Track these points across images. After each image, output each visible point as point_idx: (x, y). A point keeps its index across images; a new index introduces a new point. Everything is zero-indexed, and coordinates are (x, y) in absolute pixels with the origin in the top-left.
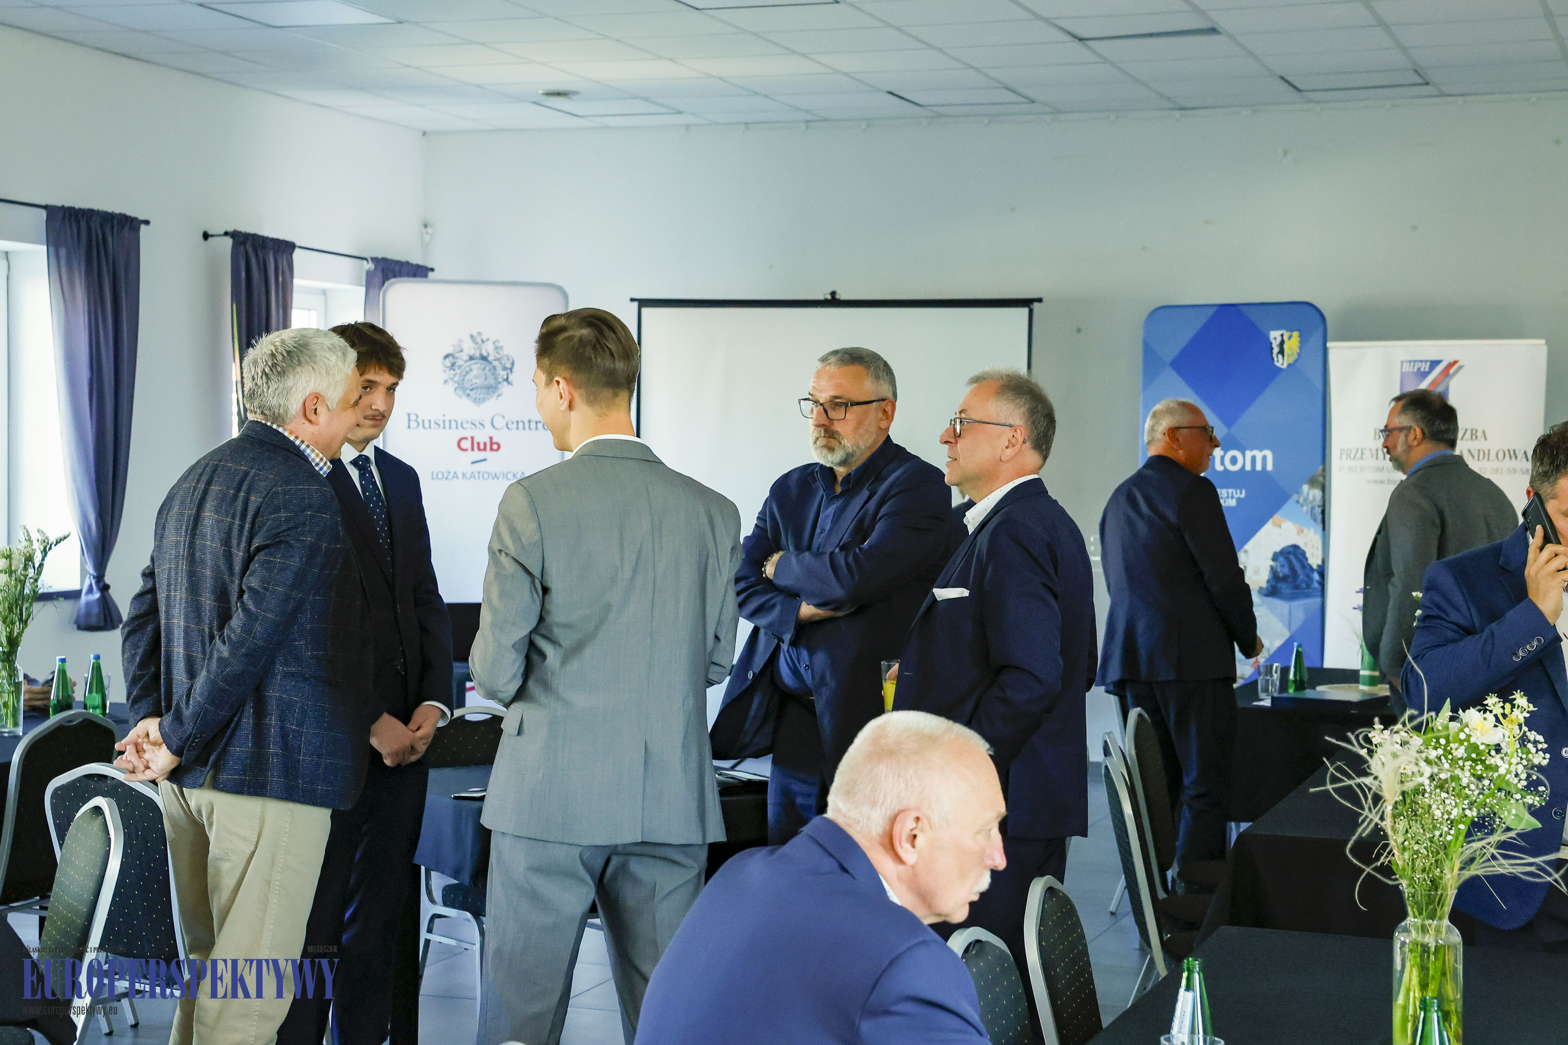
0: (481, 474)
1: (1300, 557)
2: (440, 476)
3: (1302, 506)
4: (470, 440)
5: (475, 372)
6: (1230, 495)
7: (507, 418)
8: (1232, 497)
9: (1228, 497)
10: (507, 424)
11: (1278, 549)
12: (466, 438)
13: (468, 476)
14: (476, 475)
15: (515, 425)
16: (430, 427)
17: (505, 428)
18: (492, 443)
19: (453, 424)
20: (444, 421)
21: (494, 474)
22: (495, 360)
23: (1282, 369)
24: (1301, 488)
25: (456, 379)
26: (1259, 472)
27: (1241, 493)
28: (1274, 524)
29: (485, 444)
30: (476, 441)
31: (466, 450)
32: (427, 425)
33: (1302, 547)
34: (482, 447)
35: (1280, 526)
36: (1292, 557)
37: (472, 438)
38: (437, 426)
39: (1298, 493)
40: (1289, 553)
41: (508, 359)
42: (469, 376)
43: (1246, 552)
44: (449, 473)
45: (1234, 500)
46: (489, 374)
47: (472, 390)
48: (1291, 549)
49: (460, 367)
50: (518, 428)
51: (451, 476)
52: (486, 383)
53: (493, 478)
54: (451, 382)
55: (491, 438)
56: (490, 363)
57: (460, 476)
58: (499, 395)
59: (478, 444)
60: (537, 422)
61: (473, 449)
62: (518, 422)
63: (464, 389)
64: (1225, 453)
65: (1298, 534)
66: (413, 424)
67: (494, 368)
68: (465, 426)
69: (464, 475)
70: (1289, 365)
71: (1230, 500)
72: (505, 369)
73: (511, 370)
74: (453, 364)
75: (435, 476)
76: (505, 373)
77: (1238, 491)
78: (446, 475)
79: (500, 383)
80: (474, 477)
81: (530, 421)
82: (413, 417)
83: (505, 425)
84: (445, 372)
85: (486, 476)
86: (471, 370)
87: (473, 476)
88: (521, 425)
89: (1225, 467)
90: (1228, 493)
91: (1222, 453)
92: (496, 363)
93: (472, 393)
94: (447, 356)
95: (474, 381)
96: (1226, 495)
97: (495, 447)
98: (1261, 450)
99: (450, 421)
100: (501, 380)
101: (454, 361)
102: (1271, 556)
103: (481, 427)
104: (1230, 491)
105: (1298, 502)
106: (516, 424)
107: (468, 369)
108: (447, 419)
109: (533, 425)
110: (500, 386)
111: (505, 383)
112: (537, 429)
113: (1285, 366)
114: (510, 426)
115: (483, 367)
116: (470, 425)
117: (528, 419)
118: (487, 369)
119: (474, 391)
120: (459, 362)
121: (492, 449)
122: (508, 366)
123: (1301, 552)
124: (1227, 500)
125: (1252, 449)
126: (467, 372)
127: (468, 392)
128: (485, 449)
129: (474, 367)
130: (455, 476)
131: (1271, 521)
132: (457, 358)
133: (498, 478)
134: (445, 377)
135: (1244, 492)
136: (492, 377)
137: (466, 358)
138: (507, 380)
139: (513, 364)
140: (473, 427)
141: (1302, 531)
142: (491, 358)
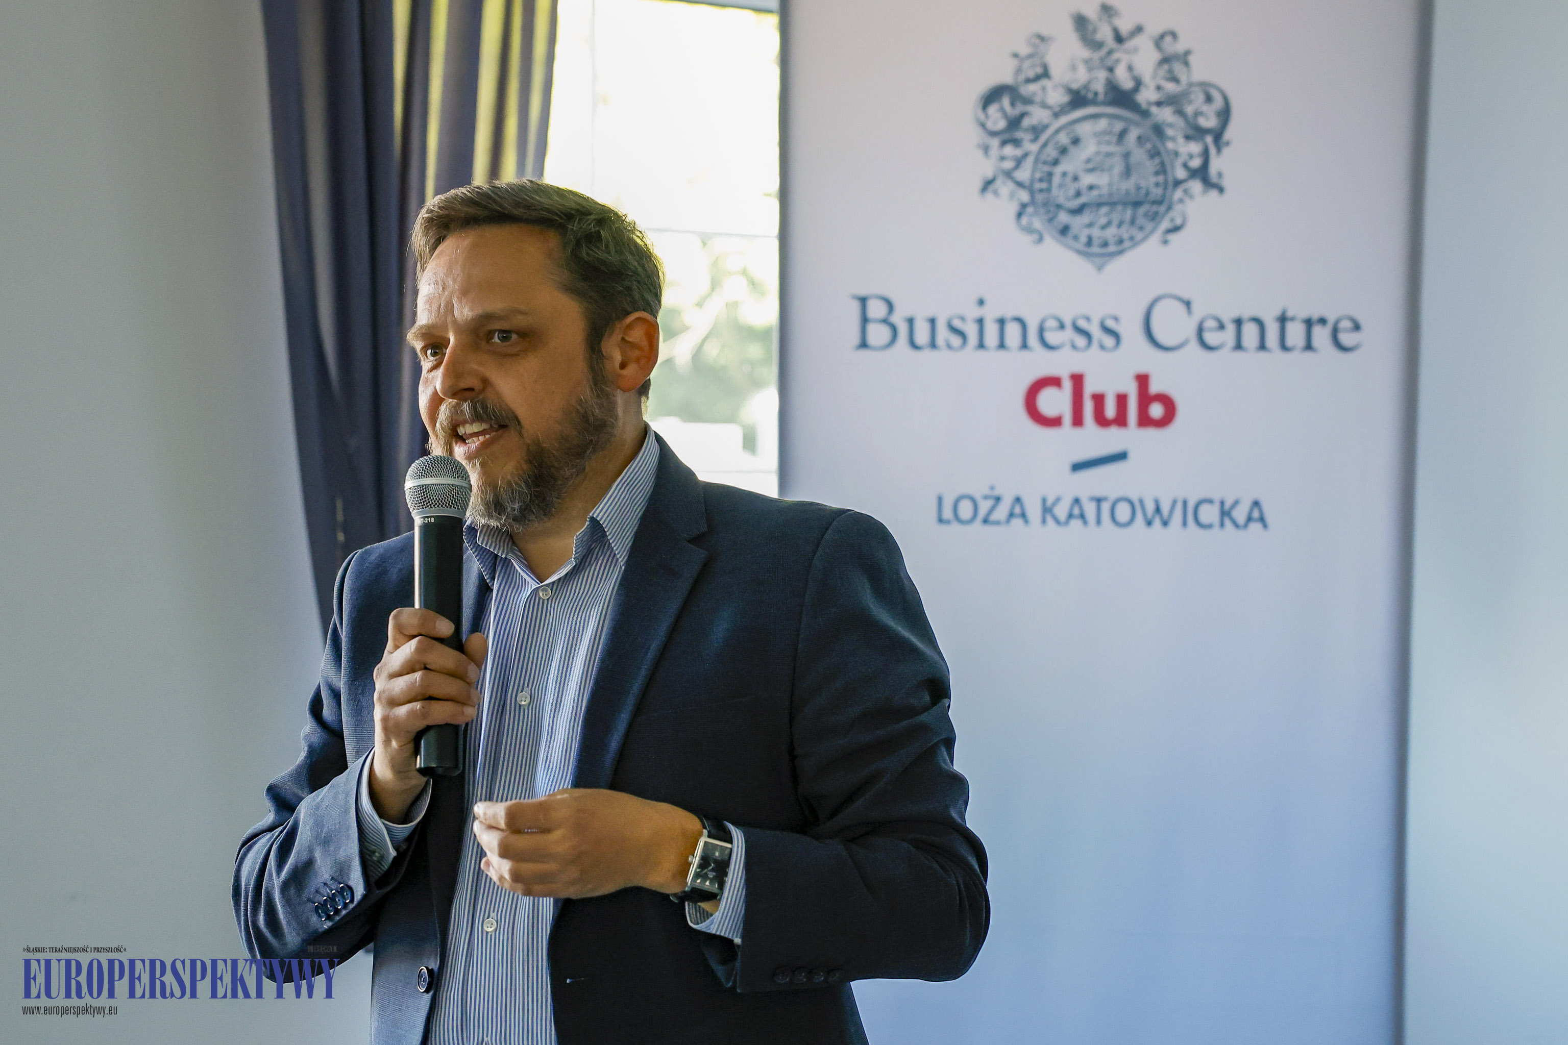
0: (1106, 507)
2: (965, 509)
4: (1067, 385)
5: (1089, 148)
7: (1199, 312)
10: (1200, 330)
12: (1055, 382)
13: (1061, 511)
14: (1090, 509)
15: (1229, 335)
16: (933, 345)
17: (1194, 345)
18: (1145, 399)
19: (1013, 332)
20: (980, 322)
21: (1150, 508)
22: (1159, 104)
25: (1024, 174)
29: (1122, 400)
30: (1089, 389)
31: (1055, 422)
32: (922, 336)
34: (1110, 411)
37: (1078, 380)
38: (956, 341)
41: (1209, 99)
42: (1067, 166)
44: (998, 499)
46: (1139, 155)
47: (1078, 211)
49: (1037, 131)
50: (1239, 346)
51: (1001, 513)
52: (1128, 185)
53: (1149, 523)
54: (1005, 188)
55: (1143, 380)
56: (1145, 114)
57: (1034, 510)
58: (1176, 229)
59: (1099, 399)
60: (1309, 323)
61: (1078, 420)
62: (1239, 322)
63: (1051, 209)
66: (878, 334)
67: (1159, 130)
68: (1052, 337)
69: (1047, 510)
72: (1196, 132)
73: (1218, 135)
74: (1014, 123)
75: (948, 513)
76: (1195, 148)
78: (984, 506)
79: (1177, 183)
80: (1082, 516)
81: (1283, 320)
82: (876, 310)
83: (1191, 332)
84: (986, 149)
85: (1123, 512)
86: (1076, 141)
87: (1077, 512)
88: (1250, 333)
92: (1165, 115)
93: (1078, 223)
94: (992, 96)
95: (1087, 179)
97: (1156, 411)
99: (1001, 322)
100: (1181, 174)
101: (1020, 108)
103: (1109, 341)
106: (1231, 328)
107: (1064, 139)
108: (990, 313)
109: (1296, 333)
110: (1178, 194)
111: (1196, 186)
112: (1309, 347)
114: (1211, 338)
115: (1119, 126)
116: (1069, 333)
117: (1277, 312)
118: (1133, 134)
119: (1085, 218)
120: (1038, 115)
121: (1145, 421)
122: (1209, 122)
126: (1064, 151)
127: (1063, 218)
128: (1121, 420)
129: (1084, 129)
130: (1018, 511)
132: (1028, 101)
133: (1165, 523)
134: (987, 168)
136: (1151, 166)
137: (1057, 97)
138: (1202, 173)
139: (1225, 114)
140: (1081, 341)
142: (1146, 96)
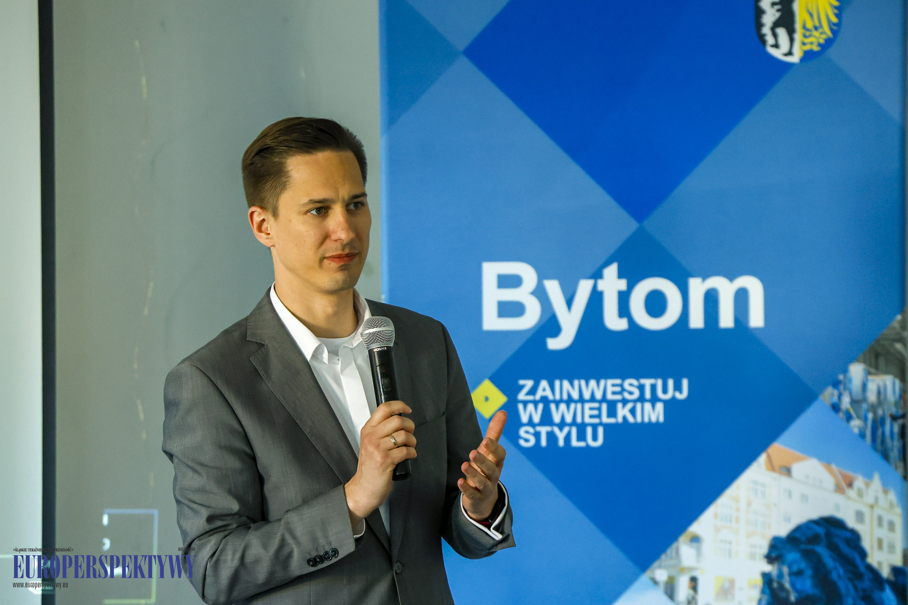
1: (846, 550)
3: (849, 418)
6: (648, 395)
8: (654, 400)
9: (642, 399)
11: (783, 531)
23: (790, 65)
24: (845, 371)
26: (727, 331)
27: (678, 387)
28: (771, 466)
33: (851, 523)
35: (787, 471)
36: (821, 550)
39: (836, 384)
40: (814, 539)
43: (695, 539)
45: (660, 406)
48: (820, 531)
64: (631, 287)
65: (839, 489)
70: (808, 56)
71: (648, 406)
77: (671, 383)
89: (631, 322)
90: (641, 388)
91: (623, 285)
96: (637, 393)
98: (731, 278)
102: (764, 548)
104: (648, 382)
105: (836, 408)
113: (795, 59)
123: (848, 535)
124: (639, 406)
125: (705, 277)
131: (763, 458)
135: (685, 383)
141: (850, 485)
